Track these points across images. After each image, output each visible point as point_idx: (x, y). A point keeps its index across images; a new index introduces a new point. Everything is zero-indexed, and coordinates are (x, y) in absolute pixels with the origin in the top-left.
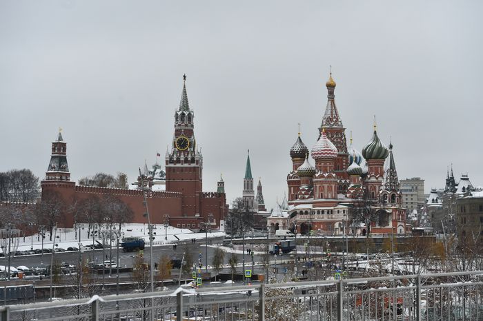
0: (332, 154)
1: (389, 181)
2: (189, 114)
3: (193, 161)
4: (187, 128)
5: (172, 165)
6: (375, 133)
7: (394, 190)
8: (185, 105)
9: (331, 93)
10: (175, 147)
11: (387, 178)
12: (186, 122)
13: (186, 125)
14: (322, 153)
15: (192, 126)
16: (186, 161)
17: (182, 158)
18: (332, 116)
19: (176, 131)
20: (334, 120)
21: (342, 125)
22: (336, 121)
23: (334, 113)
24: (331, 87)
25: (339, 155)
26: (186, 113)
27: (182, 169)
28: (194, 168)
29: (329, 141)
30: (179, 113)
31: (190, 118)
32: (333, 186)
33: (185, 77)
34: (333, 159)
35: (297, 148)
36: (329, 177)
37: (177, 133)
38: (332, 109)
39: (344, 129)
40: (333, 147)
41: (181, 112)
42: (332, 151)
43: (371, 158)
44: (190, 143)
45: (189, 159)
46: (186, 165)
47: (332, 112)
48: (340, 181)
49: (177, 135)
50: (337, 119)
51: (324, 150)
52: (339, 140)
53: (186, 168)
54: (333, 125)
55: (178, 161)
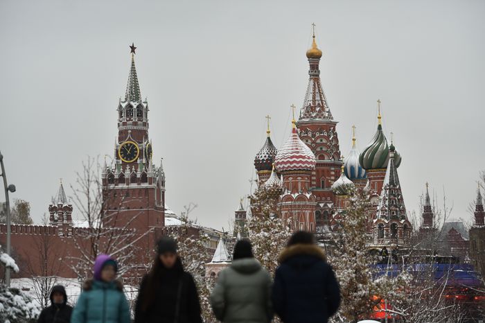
0: (303, 163)
1: (387, 203)
2: (140, 107)
3: (144, 178)
4: (135, 128)
5: (112, 186)
6: (380, 127)
7: (395, 218)
8: (134, 91)
9: (314, 68)
10: (118, 158)
11: (385, 199)
12: (135, 119)
13: (135, 124)
14: (288, 162)
15: (146, 124)
16: (134, 179)
17: (127, 174)
18: (314, 103)
19: (121, 133)
20: (318, 109)
21: (330, 116)
22: (320, 111)
23: (318, 98)
24: (314, 58)
25: (317, 165)
26: (135, 105)
27: (128, 192)
28: (146, 189)
29: (302, 143)
30: (124, 105)
31: (141, 112)
32: (308, 212)
33: (133, 49)
34: (308, 171)
35: (264, 156)
36: (301, 198)
37: (122, 135)
38: (314, 93)
39: (335, 124)
40: (307, 151)
41: (126, 103)
42: (304, 157)
43: (371, 168)
44: (141, 151)
45: (139, 176)
46: (134, 186)
47: (314, 98)
48: (325, 205)
49: (120, 139)
50: (323, 108)
51: (292, 157)
52: (324, 141)
53: (134, 190)
54: (316, 117)
55: (122, 179)
